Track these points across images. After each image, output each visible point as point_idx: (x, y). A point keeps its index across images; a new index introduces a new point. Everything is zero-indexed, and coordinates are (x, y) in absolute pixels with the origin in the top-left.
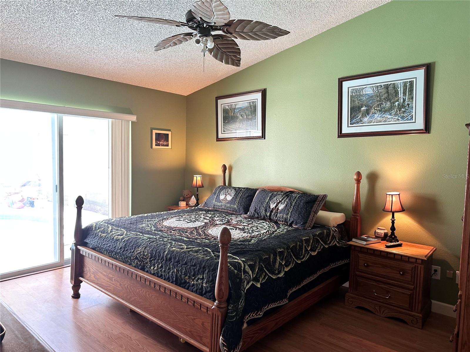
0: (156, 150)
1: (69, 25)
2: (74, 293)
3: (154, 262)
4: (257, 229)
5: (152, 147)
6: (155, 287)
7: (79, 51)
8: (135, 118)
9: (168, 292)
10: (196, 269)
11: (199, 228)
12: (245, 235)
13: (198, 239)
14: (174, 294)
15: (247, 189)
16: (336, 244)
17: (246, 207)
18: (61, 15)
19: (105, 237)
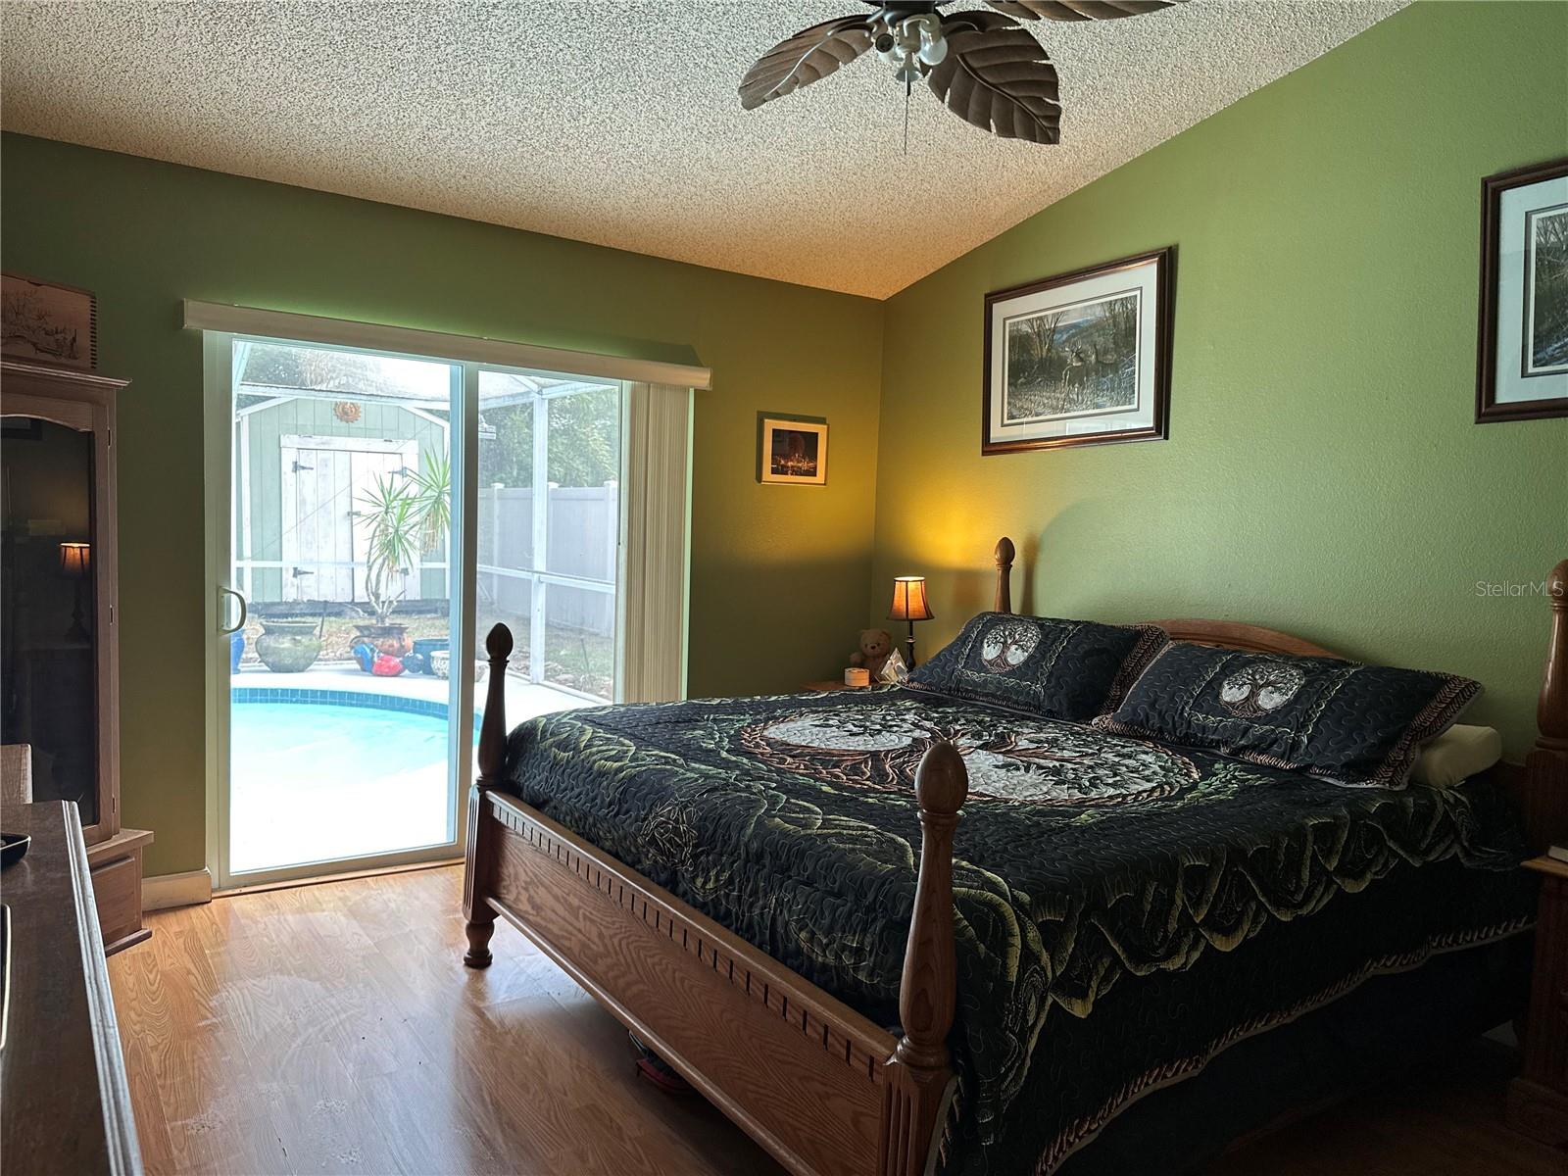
0: (774, 488)
1: (476, 49)
2: (471, 950)
3: (708, 861)
4: (1115, 775)
5: (759, 478)
6: (699, 955)
7: (521, 144)
8: (705, 379)
9: (740, 978)
10: (841, 908)
11: (886, 756)
12: (1062, 794)
13: (872, 795)
14: (760, 991)
15: (1087, 628)
16: (1456, 854)
17: (1077, 693)
18: (447, 12)
19: (568, 762)
